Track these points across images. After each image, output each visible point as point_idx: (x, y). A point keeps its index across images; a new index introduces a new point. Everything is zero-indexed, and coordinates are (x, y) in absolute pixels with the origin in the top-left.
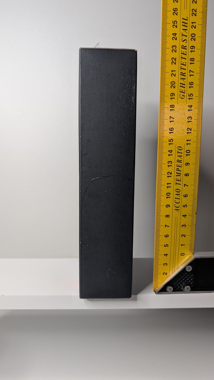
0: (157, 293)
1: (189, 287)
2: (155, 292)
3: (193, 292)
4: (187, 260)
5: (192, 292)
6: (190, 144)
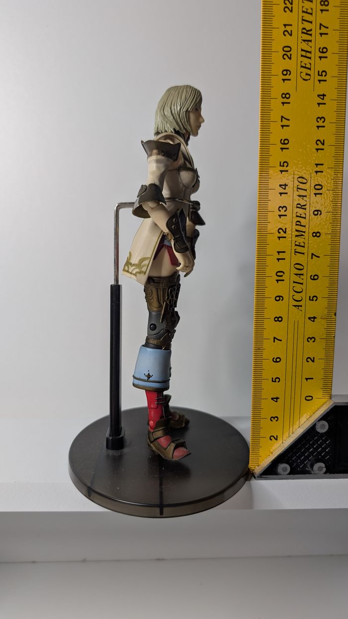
1: (323, 465)
3: (331, 475)
5: (328, 475)
6: (322, 172)
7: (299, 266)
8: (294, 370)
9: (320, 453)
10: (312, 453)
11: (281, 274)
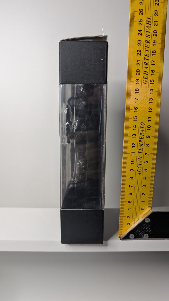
0: (122, 239)
1: (147, 235)
2: (120, 238)
3: (151, 238)
4: (146, 213)
5: (149, 238)
6: (151, 120)
7: (140, 158)
8: (137, 198)
9: (146, 230)
10: (143, 230)
11: (133, 161)
